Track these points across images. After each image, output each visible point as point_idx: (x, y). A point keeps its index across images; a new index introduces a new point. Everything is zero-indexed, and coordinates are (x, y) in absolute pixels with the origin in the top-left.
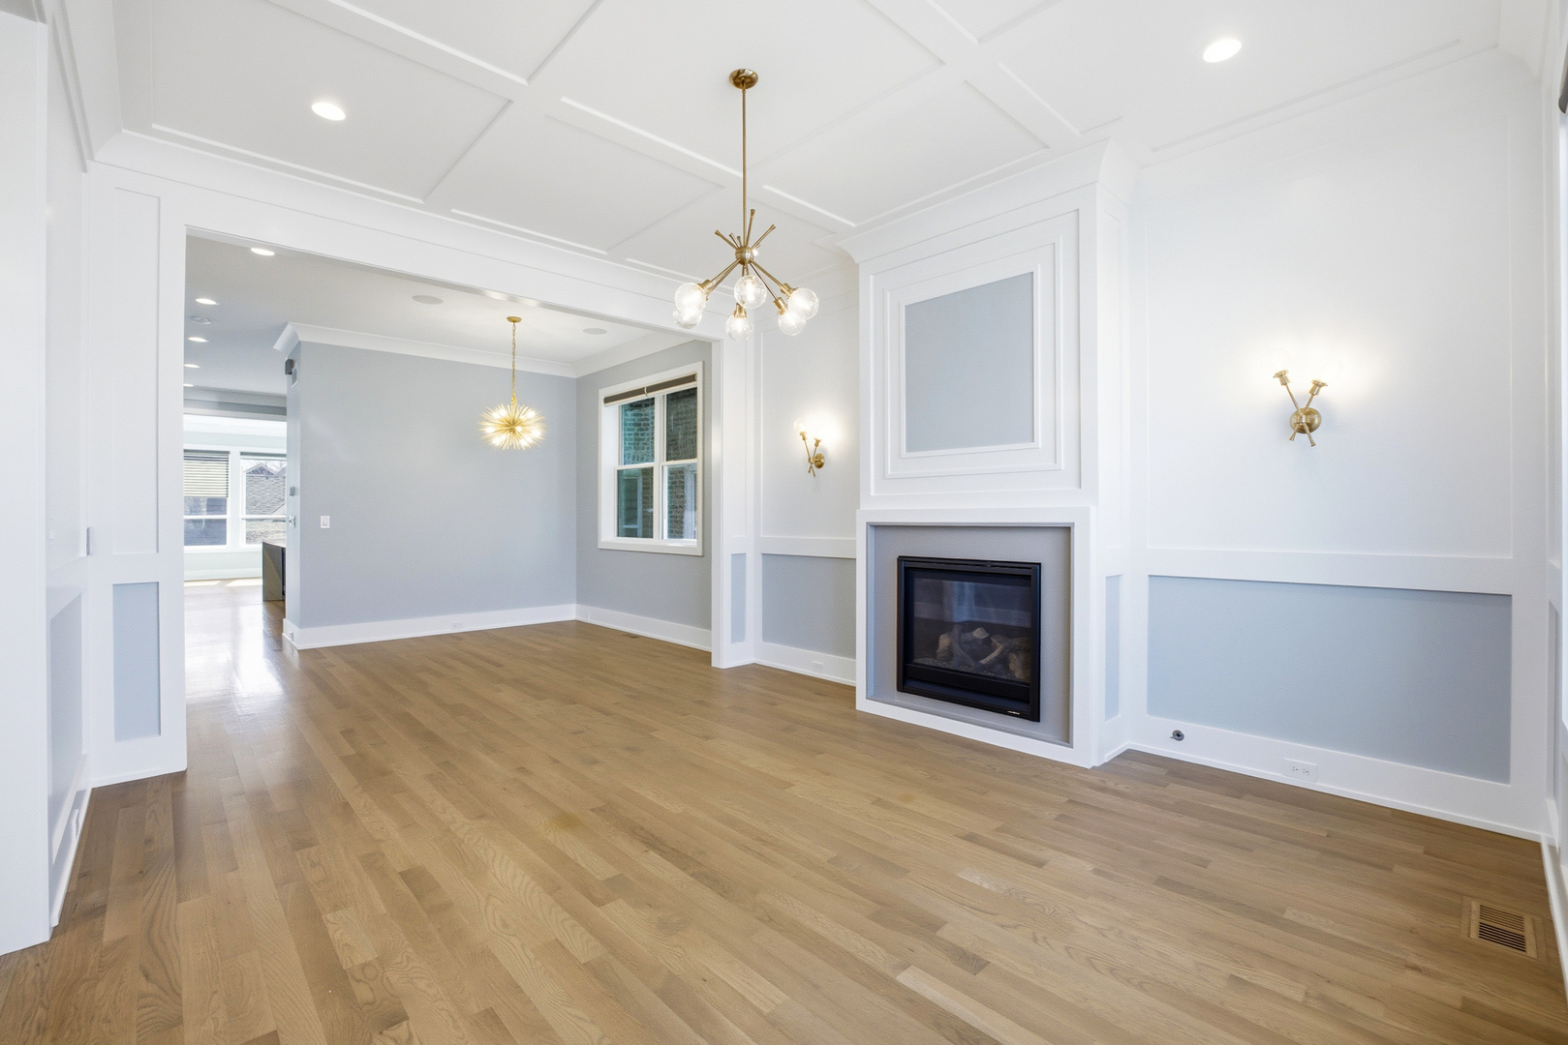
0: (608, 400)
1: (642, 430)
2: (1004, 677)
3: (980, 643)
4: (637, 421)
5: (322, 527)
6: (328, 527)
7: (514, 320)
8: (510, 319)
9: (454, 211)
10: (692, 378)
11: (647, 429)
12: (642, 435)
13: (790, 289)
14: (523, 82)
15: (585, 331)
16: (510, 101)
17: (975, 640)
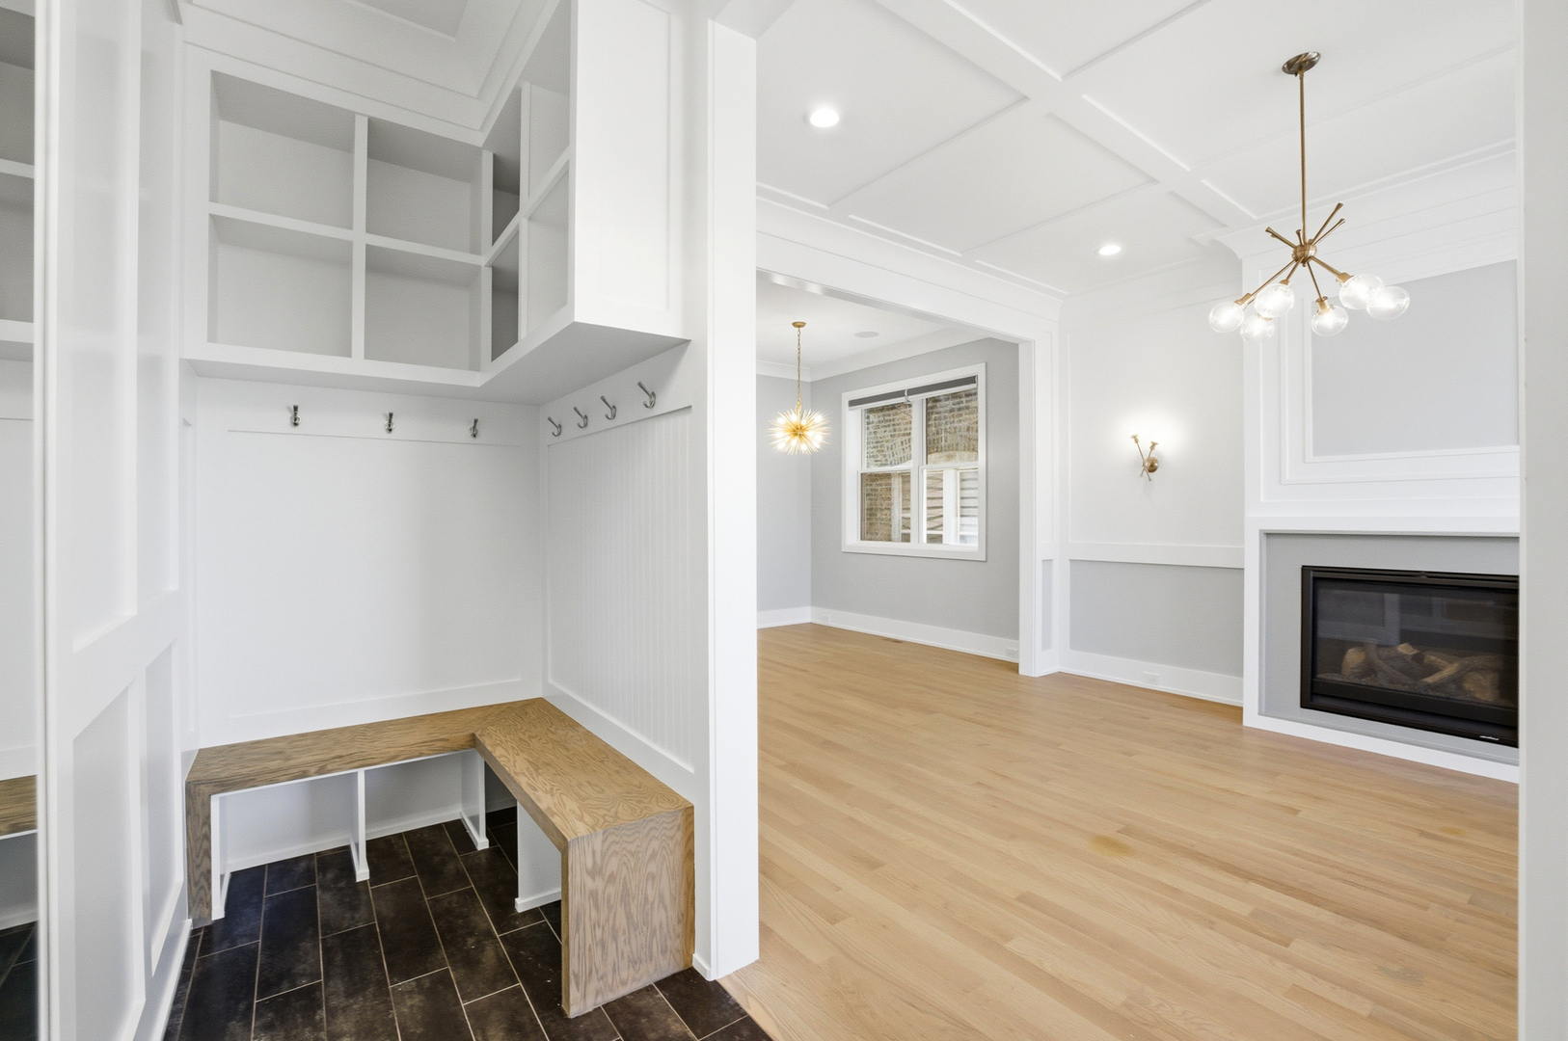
0: (853, 403)
2: (1460, 697)
3: (1409, 659)
7: (798, 325)
8: (795, 324)
9: (851, 216)
10: (972, 380)
13: (1344, 276)
14: (1058, 77)
15: (858, 335)
16: (1025, 99)
17: (1402, 657)
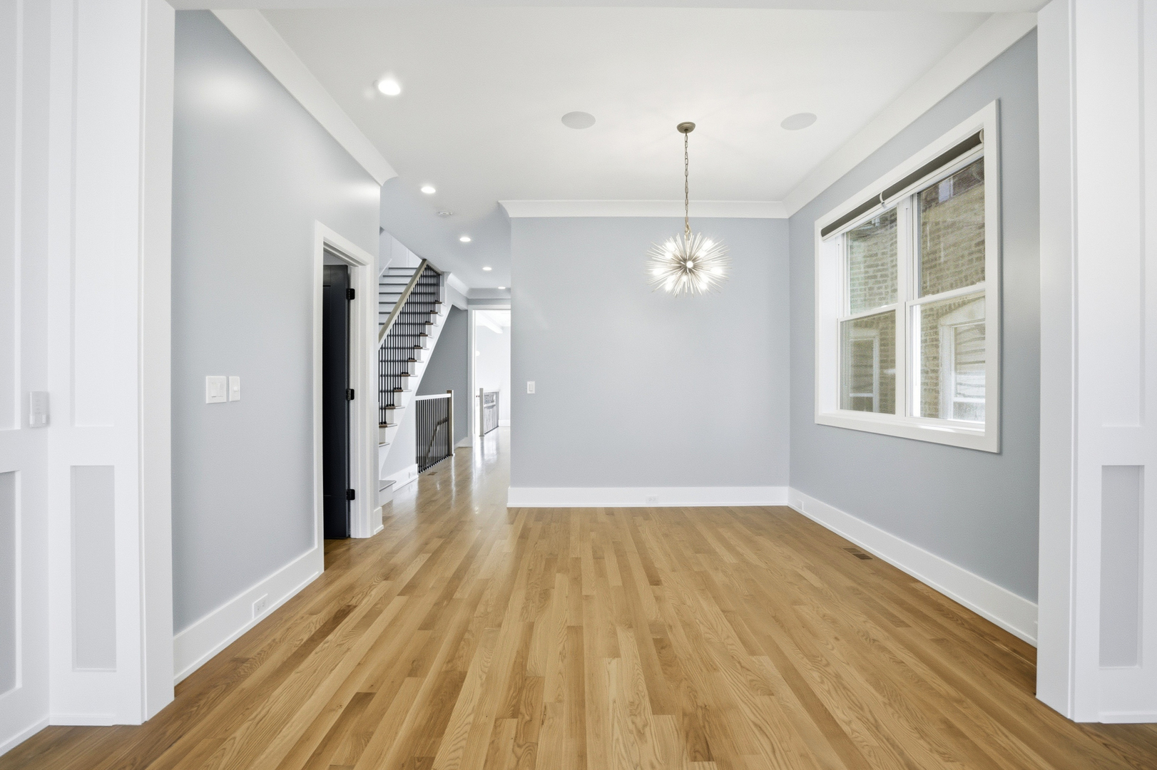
0: (825, 232)
1: (879, 282)
4: (871, 274)
5: (529, 392)
6: (534, 392)
8: (679, 127)
11: (885, 281)
12: (879, 288)
15: (784, 125)
